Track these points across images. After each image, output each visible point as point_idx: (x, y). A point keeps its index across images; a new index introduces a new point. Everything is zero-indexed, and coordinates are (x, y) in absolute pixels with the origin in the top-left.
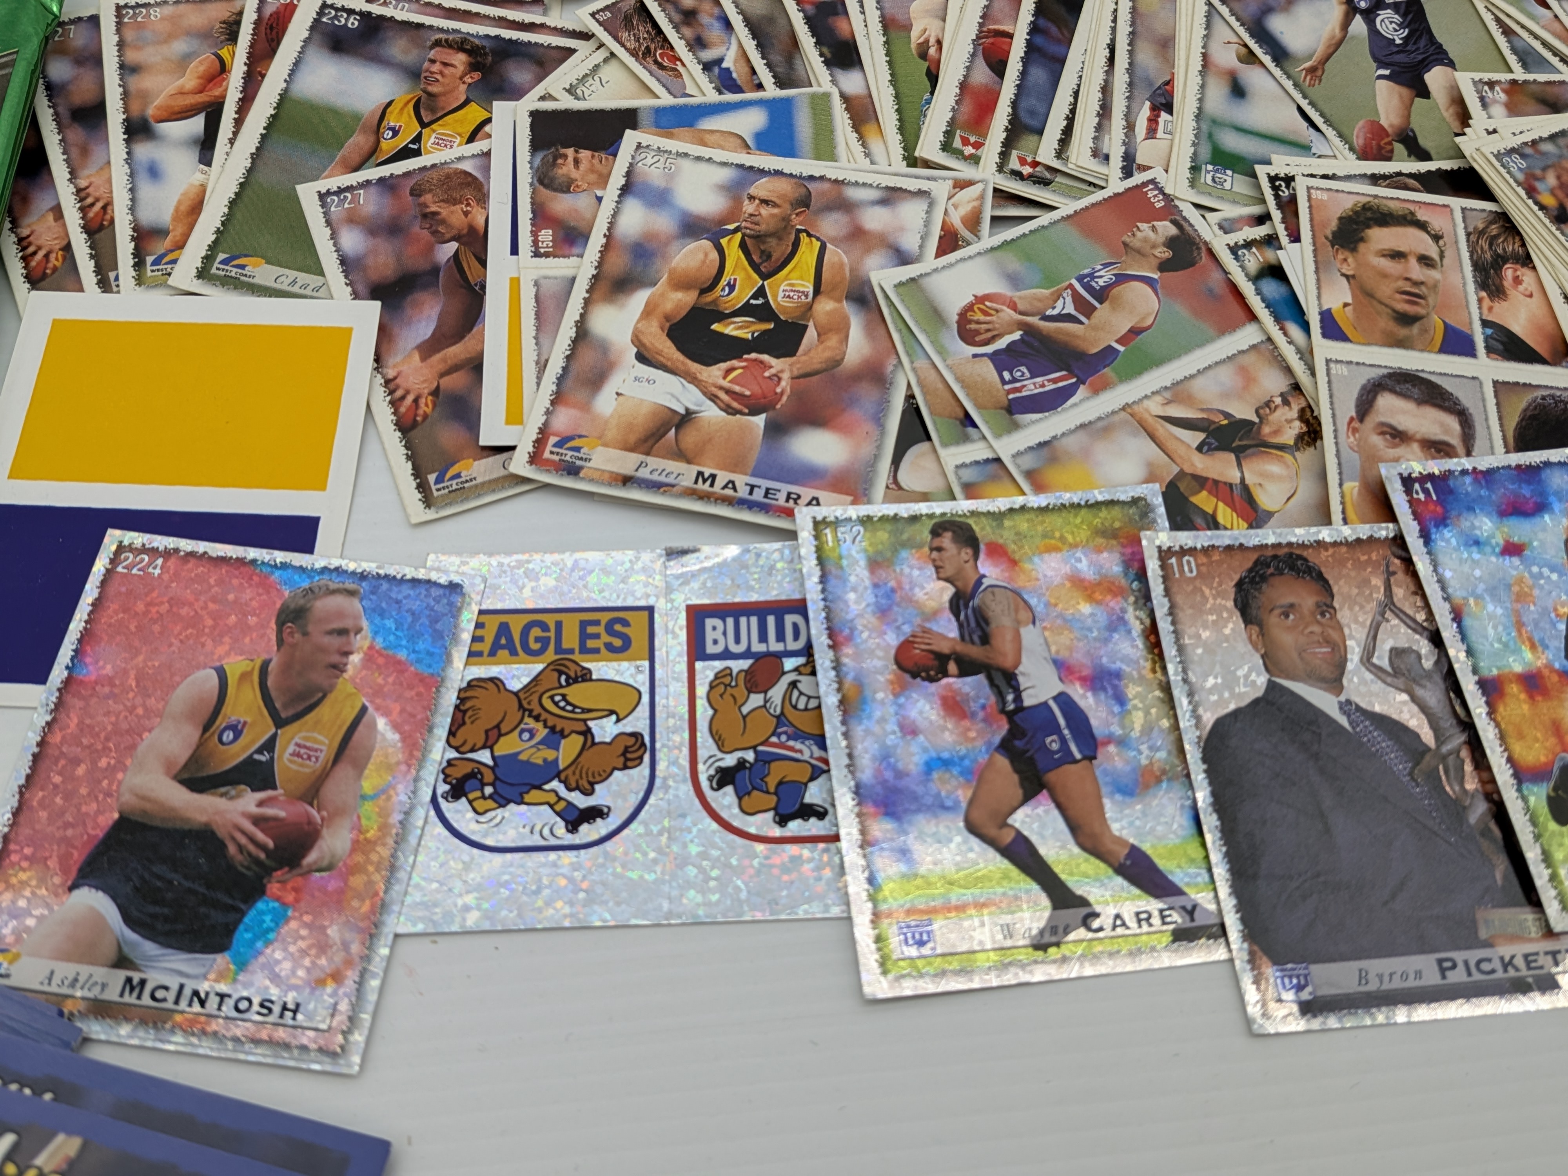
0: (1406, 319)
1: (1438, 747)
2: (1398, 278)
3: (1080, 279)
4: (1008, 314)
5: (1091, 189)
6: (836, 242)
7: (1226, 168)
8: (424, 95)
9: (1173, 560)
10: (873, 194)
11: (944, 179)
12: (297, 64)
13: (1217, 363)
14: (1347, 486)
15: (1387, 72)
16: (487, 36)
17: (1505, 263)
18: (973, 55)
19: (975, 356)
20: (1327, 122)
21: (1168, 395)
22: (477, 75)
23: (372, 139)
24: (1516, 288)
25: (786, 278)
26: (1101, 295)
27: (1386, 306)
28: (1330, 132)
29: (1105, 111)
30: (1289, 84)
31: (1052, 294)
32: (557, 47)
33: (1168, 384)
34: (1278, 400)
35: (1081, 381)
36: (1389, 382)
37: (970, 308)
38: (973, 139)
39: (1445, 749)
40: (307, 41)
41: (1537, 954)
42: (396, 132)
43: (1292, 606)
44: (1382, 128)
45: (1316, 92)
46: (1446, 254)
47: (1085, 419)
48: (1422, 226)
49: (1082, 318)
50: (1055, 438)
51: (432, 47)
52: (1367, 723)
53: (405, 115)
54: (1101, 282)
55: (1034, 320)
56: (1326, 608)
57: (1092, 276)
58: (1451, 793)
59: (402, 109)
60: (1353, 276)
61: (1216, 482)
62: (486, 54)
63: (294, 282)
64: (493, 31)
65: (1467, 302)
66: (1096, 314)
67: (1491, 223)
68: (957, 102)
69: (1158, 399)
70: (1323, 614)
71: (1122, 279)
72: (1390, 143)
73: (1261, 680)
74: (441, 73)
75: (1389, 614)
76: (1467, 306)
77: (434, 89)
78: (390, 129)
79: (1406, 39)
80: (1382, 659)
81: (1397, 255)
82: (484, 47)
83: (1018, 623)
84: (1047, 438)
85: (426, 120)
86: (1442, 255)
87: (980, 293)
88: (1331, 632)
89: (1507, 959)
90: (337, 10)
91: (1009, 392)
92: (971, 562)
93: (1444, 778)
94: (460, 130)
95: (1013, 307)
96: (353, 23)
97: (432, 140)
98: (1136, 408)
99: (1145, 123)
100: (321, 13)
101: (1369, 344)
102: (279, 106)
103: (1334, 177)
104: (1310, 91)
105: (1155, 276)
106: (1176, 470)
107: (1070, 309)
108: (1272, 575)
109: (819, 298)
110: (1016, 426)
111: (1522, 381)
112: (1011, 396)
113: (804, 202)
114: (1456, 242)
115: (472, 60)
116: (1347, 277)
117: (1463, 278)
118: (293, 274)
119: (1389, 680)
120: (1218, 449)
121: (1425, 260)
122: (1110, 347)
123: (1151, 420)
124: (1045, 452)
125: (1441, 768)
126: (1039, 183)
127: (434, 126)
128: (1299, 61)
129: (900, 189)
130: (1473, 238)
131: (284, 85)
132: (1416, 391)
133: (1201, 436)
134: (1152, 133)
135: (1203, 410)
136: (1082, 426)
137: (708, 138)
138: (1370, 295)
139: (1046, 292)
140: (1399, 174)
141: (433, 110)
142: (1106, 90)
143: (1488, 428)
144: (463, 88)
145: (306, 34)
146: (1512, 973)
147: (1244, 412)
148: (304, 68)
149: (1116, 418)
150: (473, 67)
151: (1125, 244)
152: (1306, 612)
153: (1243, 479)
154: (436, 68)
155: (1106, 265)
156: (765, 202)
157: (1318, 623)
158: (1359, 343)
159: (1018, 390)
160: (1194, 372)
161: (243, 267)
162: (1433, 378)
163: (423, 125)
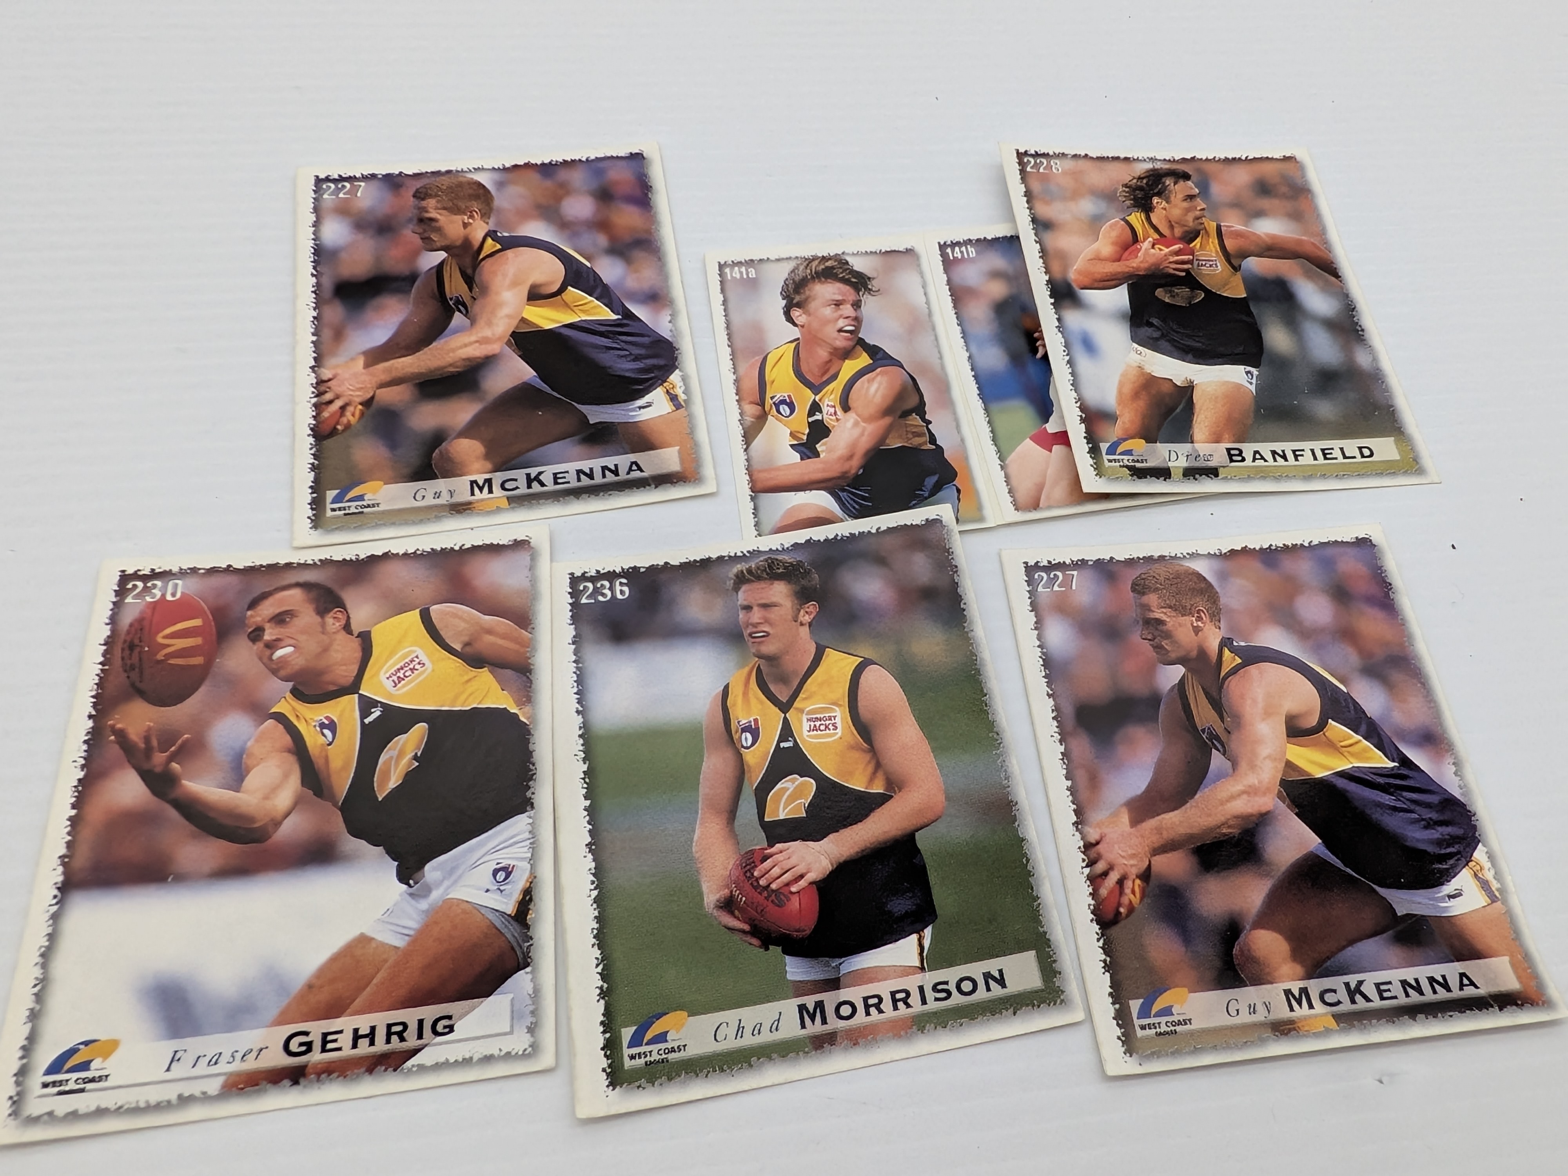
8: (762, 662)
12: (580, 680)
16: (796, 545)
22: (812, 607)
23: (729, 754)
32: (890, 530)
40: (577, 641)
42: (755, 732)
51: (736, 589)
53: (753, 701)
59: (745, 694)
62: (807, 573)
63: (740, 1029)
64: (801, 536)
74: (767, 621)
77: (769, 648)
78: (744, 730)
82: (800, 564)
85: (784, 698)
90: (592, 579)
94: (833, 697)
96: (622, 591)
97: (806, 726)
100: (575, 594)
102: (588, 755)
115: (798, 588)
118: (731, 1016)
127: (796, 704)
131: (580, 719)
141: (783, 680)
144: (805, 631)
145: (571, 631)
148: (595, 684)
150: (804, 596)
154: (756, 615)
161: (662, 1038)
163: (785, 707)
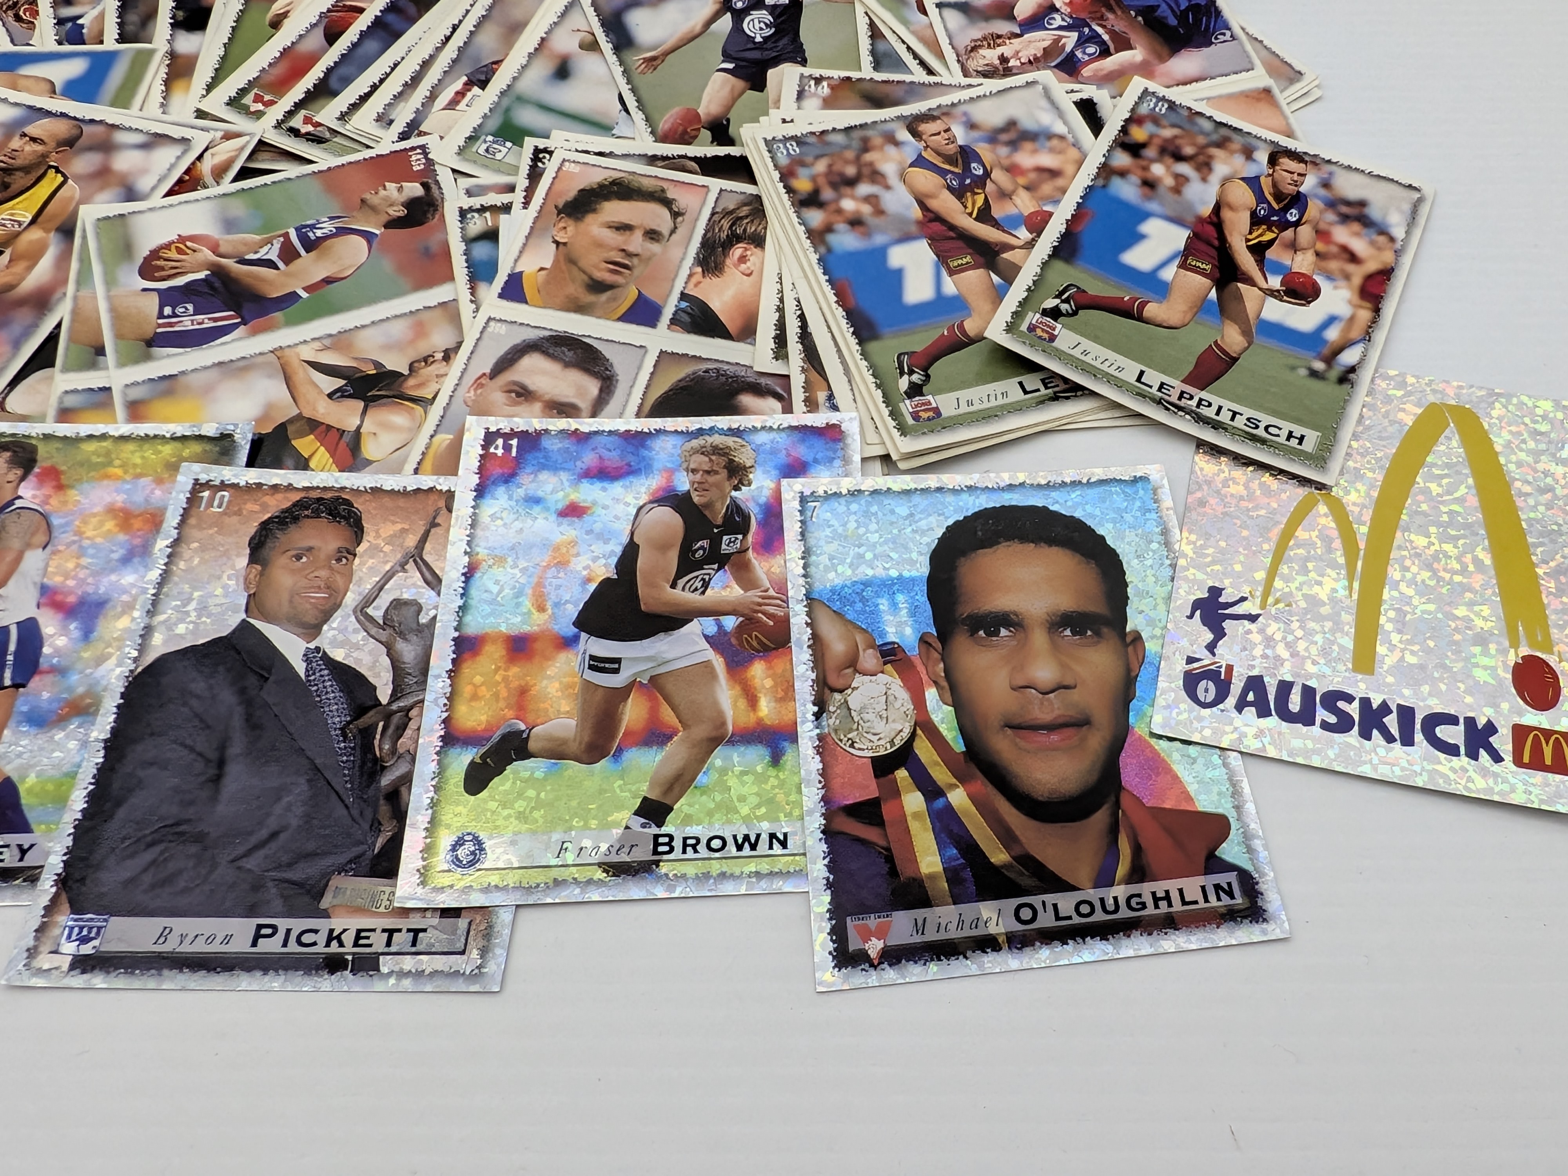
0: (597, 287)
1: (390, 703)
2: (612, 249)
3: (297, 229)
4: (207, 254)
5: (359, 148)
6: (78, 179)
7: (506, 140)
9: (206, 494)
10: (138, 138)
11: (216, 130)
13: (396, 316)
14: (439, 438)
15: (730, 66)
17: (738, 242)
18: (313, 26)
19: (144, 290)
20: (641, 106)
21: (327, 342)
24: (736, 266)
25: (12, 208)
26: (310, 245)
27: (584, 272)
28: (638, 116)
29: (416, 80)
30: (618, 70)
31: (263, 240)
33: (334, 332)
34: (439, 356)
35: (244, 322)
36: (546, 344)
37: (167, 246)
38: (267, 98)
39: (394, 707)
41: (374, 930)
43: (310, 549)
44: (698, 114)
45: (645, 81)
46: (678, 231)
47: (225, 358)
48: (667, 203)
49: (281, 265)
50: (183, 373)
52: (326, 672)
54: (319, 233)
55: (229, 263)
56: (347, 554)
57: (313, 227)
58: (378, 753)
60: (565, 244)
61: (329, 427)
65: (676, 276)
66: (298, 262)
67: (745, 204)
68: (270, 65)
69: (317, 345)
70: (339, 560)
71: (342, 231)
72: (699, 130)
73: (234, 620)
75: (411, 566)
76: (674, 280)
79: (766, 39)
80: (377, 611)
81: (624, 228)
83: (28, 546)
84: (174, 372)
86: (673, 231)
87: (185, 233)
88: (338, 578)
89: (335, 934)
91: (160, 326)
92: (14, 484)
93: (378, 737)
95: (215, 250)
98: (287, 352)
99: (452, 94)
101: (545, 307)
103: (611, 155)
104: (638, 79)
105: (377, 232)
106: (296, 412)
107: (273, 256)
108: (307, 517)
109: (33, 227)
110: (147, 358)
111: (691, 353)
112: (159, 330)
113: (70, 143)
114: (697, 220)
116: (557, 243)
117: (685, 254)
119: (374, 631)
120: (350, 396)
121: (652, 235)
122: (294, 293)
123: (295, 363)
124: (165, 384)
125: (381, 724)
126: (313, 141)
128: (640, 49)
129: (167, 136)
130: (716, 218)
132: (571, 354)
133: (340, 382)
134: (452, 104)
135: (356, 359)
136: (220, 364)
137: (22, 82)
138: (572, 261)
139: (258, 237)
140: (685, 157)
142: (426, 65)
143: (629, 395)
146: (334, 947)
147: (396, 363)
149: (261, 359)
151: (363, 201)
152: (322, 556)
153: (359, 428)
155: (331, 218)
156: (34, 140)
157: (331, 568)
158: (535, 306)
159: (171, 325)
160: (368, 322)
162: (595, 344)
